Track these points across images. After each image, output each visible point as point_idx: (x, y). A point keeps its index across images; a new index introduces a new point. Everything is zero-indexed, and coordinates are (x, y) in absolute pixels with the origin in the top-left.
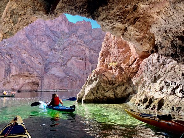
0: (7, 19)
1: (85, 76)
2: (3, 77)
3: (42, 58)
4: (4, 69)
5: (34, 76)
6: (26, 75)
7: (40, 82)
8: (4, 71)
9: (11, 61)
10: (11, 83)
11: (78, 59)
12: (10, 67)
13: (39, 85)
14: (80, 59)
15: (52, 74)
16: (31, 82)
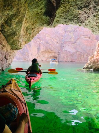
0: (25, 33)
1: (91, 51)
2: (37, 53)
3: (59, 39)
4: (37, 47)
5: (54, 52)
6: (49, 51)
7: (58, 56)
8: (36, 49)
9: (40, 42)
10: (41, 57)
11: (85, 38)
12: (40, 46)
13: (57, 58)
14: (87, 37)
15: (65, 50)
16: (52, 56)
